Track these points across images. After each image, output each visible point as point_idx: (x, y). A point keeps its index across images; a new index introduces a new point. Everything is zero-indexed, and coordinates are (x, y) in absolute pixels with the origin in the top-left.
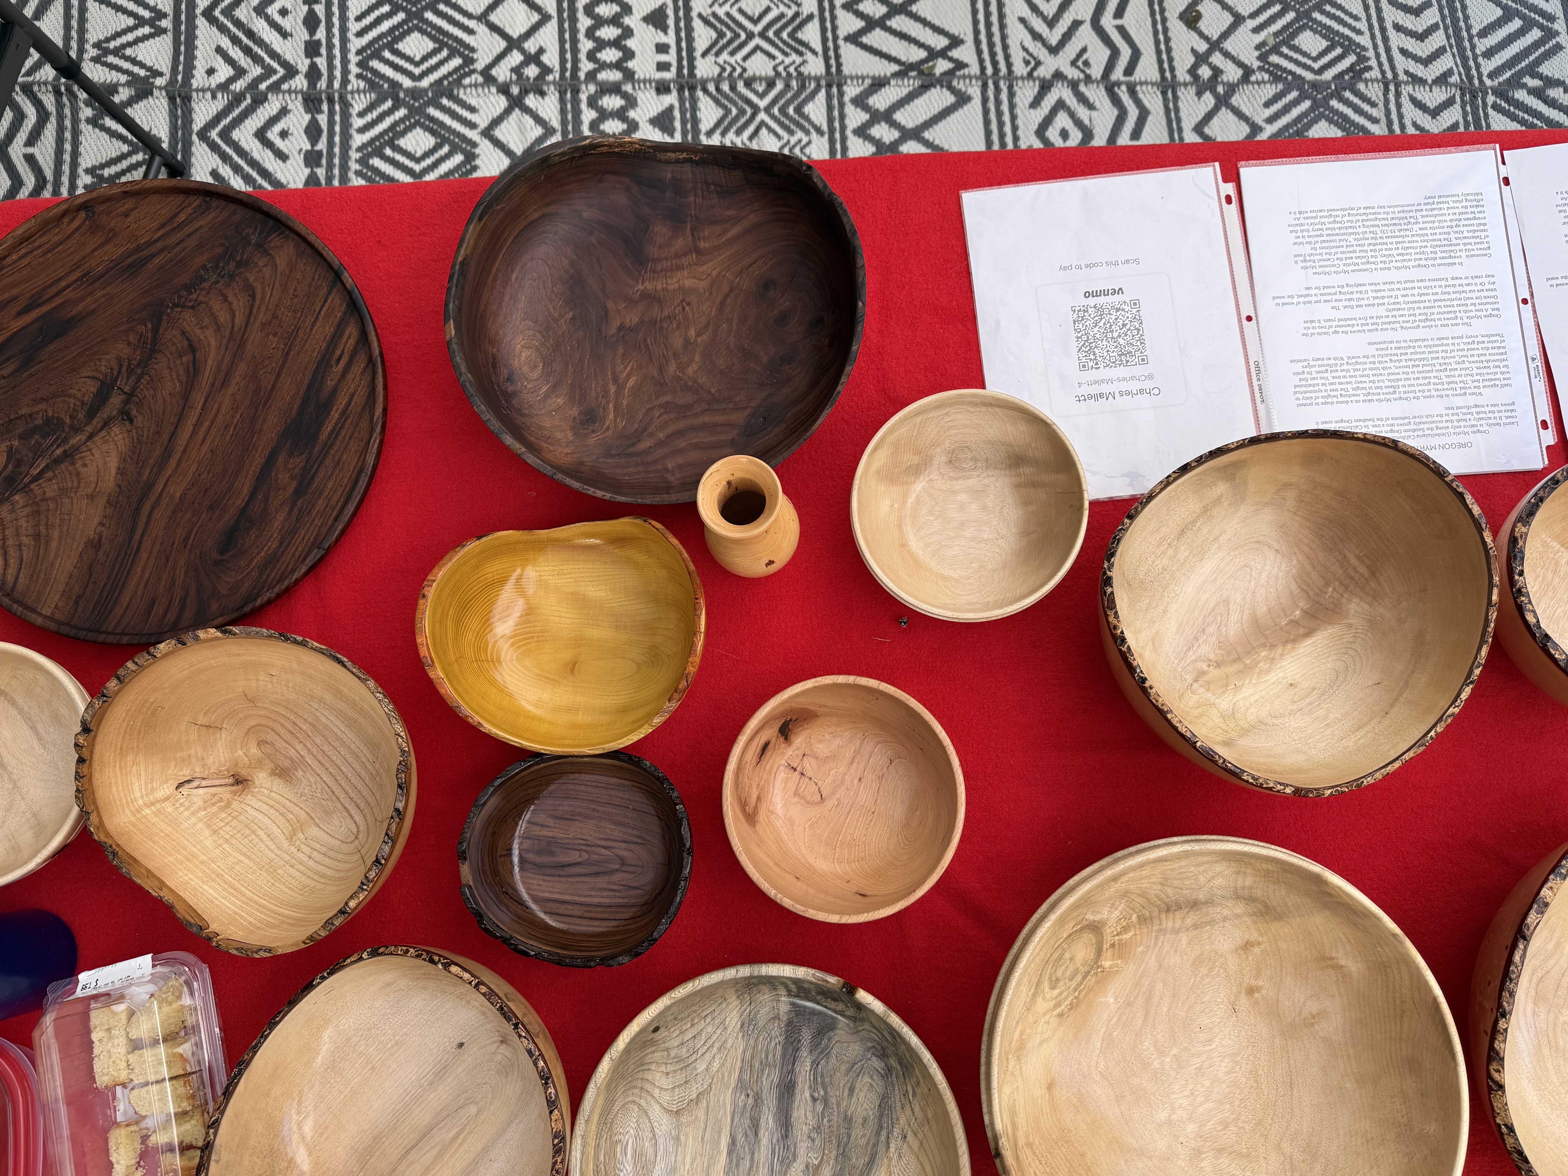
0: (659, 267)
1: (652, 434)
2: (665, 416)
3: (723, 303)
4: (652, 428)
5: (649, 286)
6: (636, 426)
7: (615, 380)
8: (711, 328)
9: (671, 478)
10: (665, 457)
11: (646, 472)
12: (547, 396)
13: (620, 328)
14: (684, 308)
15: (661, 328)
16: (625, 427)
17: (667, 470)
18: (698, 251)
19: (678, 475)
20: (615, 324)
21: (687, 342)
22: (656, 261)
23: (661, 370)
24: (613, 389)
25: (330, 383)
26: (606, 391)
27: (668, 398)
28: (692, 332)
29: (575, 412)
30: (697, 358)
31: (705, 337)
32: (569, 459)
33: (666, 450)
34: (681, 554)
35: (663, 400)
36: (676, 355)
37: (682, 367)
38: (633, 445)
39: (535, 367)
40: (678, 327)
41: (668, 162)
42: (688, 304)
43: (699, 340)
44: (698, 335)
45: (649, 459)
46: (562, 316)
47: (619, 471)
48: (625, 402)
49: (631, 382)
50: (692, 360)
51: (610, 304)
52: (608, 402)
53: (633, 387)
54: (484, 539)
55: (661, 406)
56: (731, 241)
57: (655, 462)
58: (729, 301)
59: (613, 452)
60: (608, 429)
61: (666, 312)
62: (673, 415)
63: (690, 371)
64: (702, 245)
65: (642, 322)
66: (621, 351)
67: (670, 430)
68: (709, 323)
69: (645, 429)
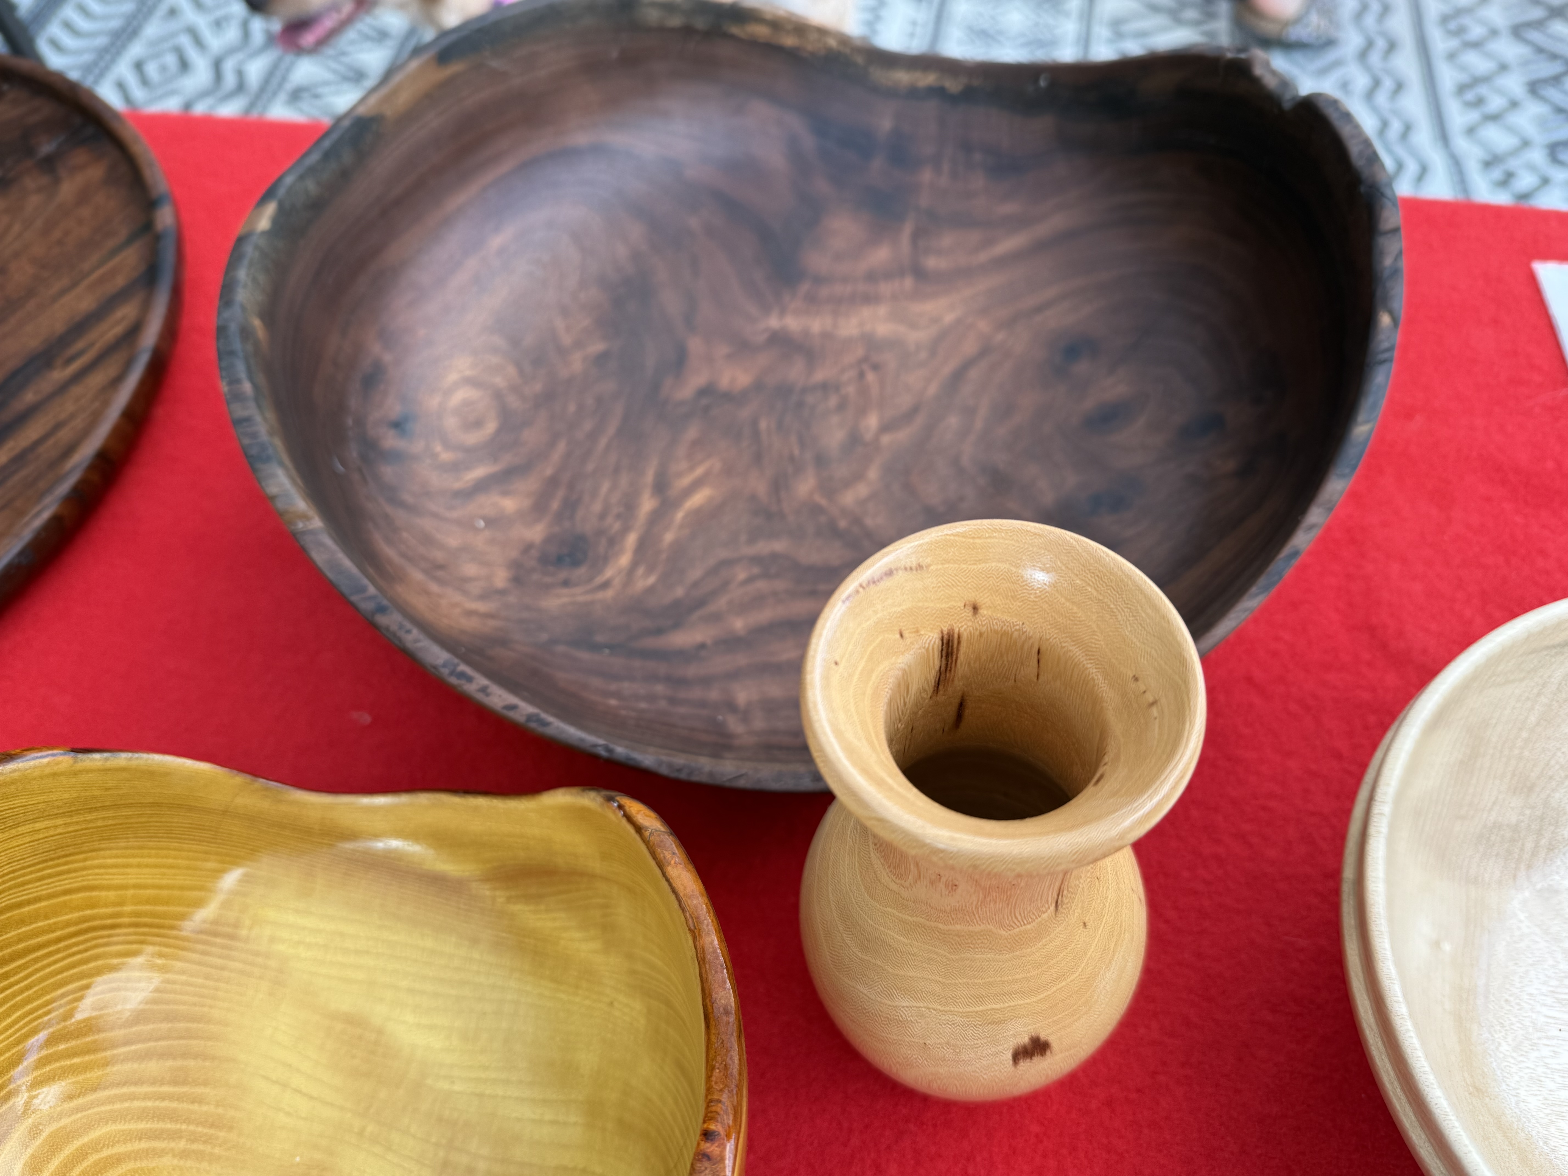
0: (824, 292)
1: (716, 618)
2: (762, 585)
3: (958, 376)
4: (721, 603)
5: (793, 323)
6: (679, 592)
7: (661, 487)
8: (920, 420)
9: (734, 725)
10: (735, 675)
11: (672, 701)
12: (481, 487)
13: (706, 391)
14: (861, 375)
15: (800, 404)
16: (651, 590)
17: (731, 706)
18: (920, 274)
19: (759, 723)
20: (696, 380)
21: (854, 439)
22: (819, 280)
23: (779, 485)
24: (647, 504)
25: (29, 397)
26: (629, 506)
27: (779, 546)
28: (872, 422)
29: (536, 533)
30: (873, 474)
31: (903, 436)
32: (471, 624)
33: (741, 660)
34: (695, 933)
35: (764, 547)
36: (821, 461)
37: (828, 488)
38: (659, 631)
39: (478, 424)
40: (841, 407)
41: (891, 93)
42: (876, 367)
43: (886, 439)
44: (886, 428)
45: (691, 671)
46: (578, 344)
47: (596, 682)
48: (669, 537)
49: (698, 499)
50: (858, 477)
51: (695, 345)
52: (626, 530)
53: (697, 512)
54: (96, 759)
55: (756, 560)
56: (1000, 263)
57: (706, 681)
58: (974, 374)
59: (600, 638)
60: (605, 585)
61: (819, 376)
62: (780, 585)
63: (849, 498)
64: (932, 263)
65: (758, 386)
66: (692, 432)
67: (765, 615)
68: (915, 410)
69: (701, 603)
